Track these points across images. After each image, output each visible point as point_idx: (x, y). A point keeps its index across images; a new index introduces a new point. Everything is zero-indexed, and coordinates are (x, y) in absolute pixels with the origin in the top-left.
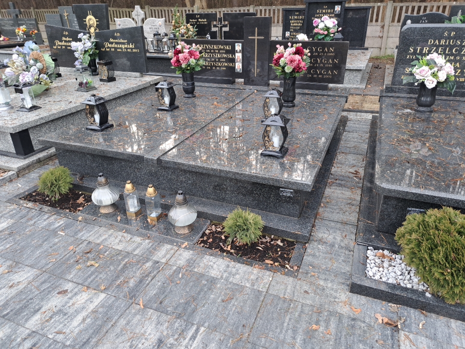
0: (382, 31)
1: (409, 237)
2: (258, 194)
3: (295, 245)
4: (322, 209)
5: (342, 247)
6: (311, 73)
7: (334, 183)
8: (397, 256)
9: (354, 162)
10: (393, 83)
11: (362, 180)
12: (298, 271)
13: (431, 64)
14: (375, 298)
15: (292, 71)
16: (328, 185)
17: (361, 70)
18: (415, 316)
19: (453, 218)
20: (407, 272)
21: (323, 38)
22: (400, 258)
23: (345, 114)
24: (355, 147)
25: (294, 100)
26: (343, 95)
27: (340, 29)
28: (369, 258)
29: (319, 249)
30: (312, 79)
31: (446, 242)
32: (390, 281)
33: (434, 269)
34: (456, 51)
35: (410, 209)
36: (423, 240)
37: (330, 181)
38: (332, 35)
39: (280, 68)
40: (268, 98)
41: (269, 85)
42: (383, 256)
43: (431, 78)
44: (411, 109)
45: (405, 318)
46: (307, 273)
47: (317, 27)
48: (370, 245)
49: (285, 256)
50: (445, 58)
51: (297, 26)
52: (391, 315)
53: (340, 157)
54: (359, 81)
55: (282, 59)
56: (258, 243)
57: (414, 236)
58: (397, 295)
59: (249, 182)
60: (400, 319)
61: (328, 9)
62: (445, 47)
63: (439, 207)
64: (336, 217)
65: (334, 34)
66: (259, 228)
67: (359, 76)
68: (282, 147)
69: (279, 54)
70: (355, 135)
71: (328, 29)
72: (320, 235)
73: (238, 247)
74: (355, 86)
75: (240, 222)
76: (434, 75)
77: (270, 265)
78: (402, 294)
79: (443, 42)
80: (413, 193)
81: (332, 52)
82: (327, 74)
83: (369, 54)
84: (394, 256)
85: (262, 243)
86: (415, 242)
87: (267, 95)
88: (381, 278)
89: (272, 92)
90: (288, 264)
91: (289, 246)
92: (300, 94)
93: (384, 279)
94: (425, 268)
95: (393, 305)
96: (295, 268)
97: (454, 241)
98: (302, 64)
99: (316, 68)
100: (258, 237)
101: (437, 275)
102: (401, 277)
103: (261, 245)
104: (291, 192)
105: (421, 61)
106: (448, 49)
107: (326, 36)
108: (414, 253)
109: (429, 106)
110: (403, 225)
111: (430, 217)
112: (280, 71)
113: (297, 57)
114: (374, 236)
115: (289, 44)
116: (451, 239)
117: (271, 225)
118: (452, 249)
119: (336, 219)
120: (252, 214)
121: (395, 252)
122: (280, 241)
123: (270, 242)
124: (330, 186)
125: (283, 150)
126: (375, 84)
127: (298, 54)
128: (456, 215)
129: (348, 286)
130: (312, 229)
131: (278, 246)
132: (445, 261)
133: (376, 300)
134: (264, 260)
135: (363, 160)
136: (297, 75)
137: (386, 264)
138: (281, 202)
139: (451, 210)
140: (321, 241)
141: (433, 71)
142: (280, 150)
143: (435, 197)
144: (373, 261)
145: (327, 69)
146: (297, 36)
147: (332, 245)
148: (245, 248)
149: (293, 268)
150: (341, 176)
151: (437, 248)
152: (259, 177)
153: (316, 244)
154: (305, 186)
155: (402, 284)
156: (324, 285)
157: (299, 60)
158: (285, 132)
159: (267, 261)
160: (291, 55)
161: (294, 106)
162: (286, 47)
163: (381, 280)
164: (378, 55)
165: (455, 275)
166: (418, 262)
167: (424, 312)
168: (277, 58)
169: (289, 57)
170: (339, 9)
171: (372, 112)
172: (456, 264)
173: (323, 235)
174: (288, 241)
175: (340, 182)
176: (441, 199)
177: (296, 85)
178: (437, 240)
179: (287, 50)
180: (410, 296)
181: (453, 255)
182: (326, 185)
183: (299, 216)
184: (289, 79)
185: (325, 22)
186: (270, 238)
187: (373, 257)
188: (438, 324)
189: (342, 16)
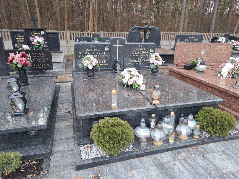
0: (67, 43)
1: (95, 135)
2: (15, 140)
3: (44, 159)
4: (56, 135)
5: (69, 151)
6: (34, 66)
7: (59, 120)
8: (93, 145)
9: (67, 107)
10: (76, 68)
11: (72, 115)
12: (48, 173)
13: (88, 59)
14: (88, 168)
15: (22, 66)
16: (56, 122)
17: (61, 62)
18: (105, 168)
19: (109, 121)
20: (98, 150)
21: (38, 47)
22: (94, 145)
23: (58, 84)
24: (66, 100)
25: (27, 81)
26: (54, 75)
27: (46, 43)
28: (82, 151)
29: (57, 156)
30: (36, 69)
31: (108, 131)
32: (92, 157)
33: (106, 145)
34: (97, 53)
35: (93, 122)
36: (100, 134)
37: (57, 119)
38: (43, 46)
39: (14, 65)
40: (10, 82)
41: (9, 74)
42: (88, 147)
43: (90, 65)
44: (86, 79)
45: (101, 171)
46: (53, 172)
47: (33, 41)
48: (81, 145)
49: (39, 168)
50: (94, 56)
51: (21, 41)
52: (96, 172)
53: (60, 106)
54: (61, 67)
55: (14, 60)
56: (21, 168)
57: (97, 133)
58: (96, 162)
59: (7, 134)
60: (100, 172)
61: (37, 32)
62: (92, 52)
63: (103, 118)
64: (63, 137)
65: (43, 45)
66: (19, 159)
67: (61, 65)
68: (25, 108)
69: (12, 57)
70: (65, 94)
71: (39, 43)
72: (57, 149)
73: (7, 176)
74: (60, 70)
75: (5, 160)
76: (91, 64)
77: (31, 177)
78: (98, 161)
79: (91, 50)
80: (93, 115)
81: (43, 55)
82: (43, 66)
83: (63, 55)
84: (92, 145)
85: (23, 167)
86: (97, 136)
87: (9, 81)
88: (88, 158)
89: (11, 79)
90: (42, 172)
91: (40, 162)
92: (30, 77)
93: (90, 158)
94: (103, 145)
95: (95, 168)
96: (46, 172)
97: (111, 130)
98: (28, 62)
99: (37, 63)
100: (20, 165)
101: (108, 146)
102: (96, 154)
103: (23, 168)
104: (36, 132)
105: (85, 58)
106: (94, 52)
107: (39, 46)
108: (98, 141)
109: (92, 76)
110: (92, 130)
111: (100, 123)
112: (15, 67)
113: (24, 59)
114: (82, 140)
115: (17, 52)
116: (109, 130)
117: (27, 154)
118: (111, 134)
119: (63, 138)
120: (13, 153)
121: (92, 143)
122: (34, 161)
123: (28, 165)
124: (58, 122)
125: (26, 110)
126: (69, 68)
127: (24, 57)
128: (110, 119)
129: (75, 168)
130: (52, 148)
131: (34, 164)
132: (109, 139)
133: (88, 169)
134: (27, 176)
135: (71, 105)
136: (26, 68)
137: (89, 151)
138: (30, 140)
139: (107, 118)
140: (58, 152)
141: (90, 62)
142: (24, 110)
143: (101, 114)
144: (83, 152)
145: (43, 63)
146: (22, 46)
147: (64, 152)
148: (12, 175)
149: (45, 173)
150: (62, 115)
151: (105, 135)
152: (13, 129)
153: (55, 154)
154: (43, 126)
155: (97, 157)
156: (63, 174)
157: (25, 60)
158: (24, 100)
159: (28, 176)
160: (20, 58)
161: (28, 85)
162: (15, 54)
163: (89, 159)
164: (68, 55)
165: (114, 144)
166: (100, 144)
167: (108, 164)
168: (11, 60)
169: (18, 59)
170: (43, 33)
171: (71, 82)
172: (113, 139)
173: (58, 148)
174: (39, 160)
175: (62, 118)
176: (103, 114)
177: (27, 73)
178: (105, 132)
179: (16, 55)
180: (101, 160)
181: (111, 136)
182: (55, 122)
183: (43, 143)
184: (21, 70)
185: (37, 39)
186: (28, 162)
187: (83, 150)
188: (114, 167)
189: (46, 37)
